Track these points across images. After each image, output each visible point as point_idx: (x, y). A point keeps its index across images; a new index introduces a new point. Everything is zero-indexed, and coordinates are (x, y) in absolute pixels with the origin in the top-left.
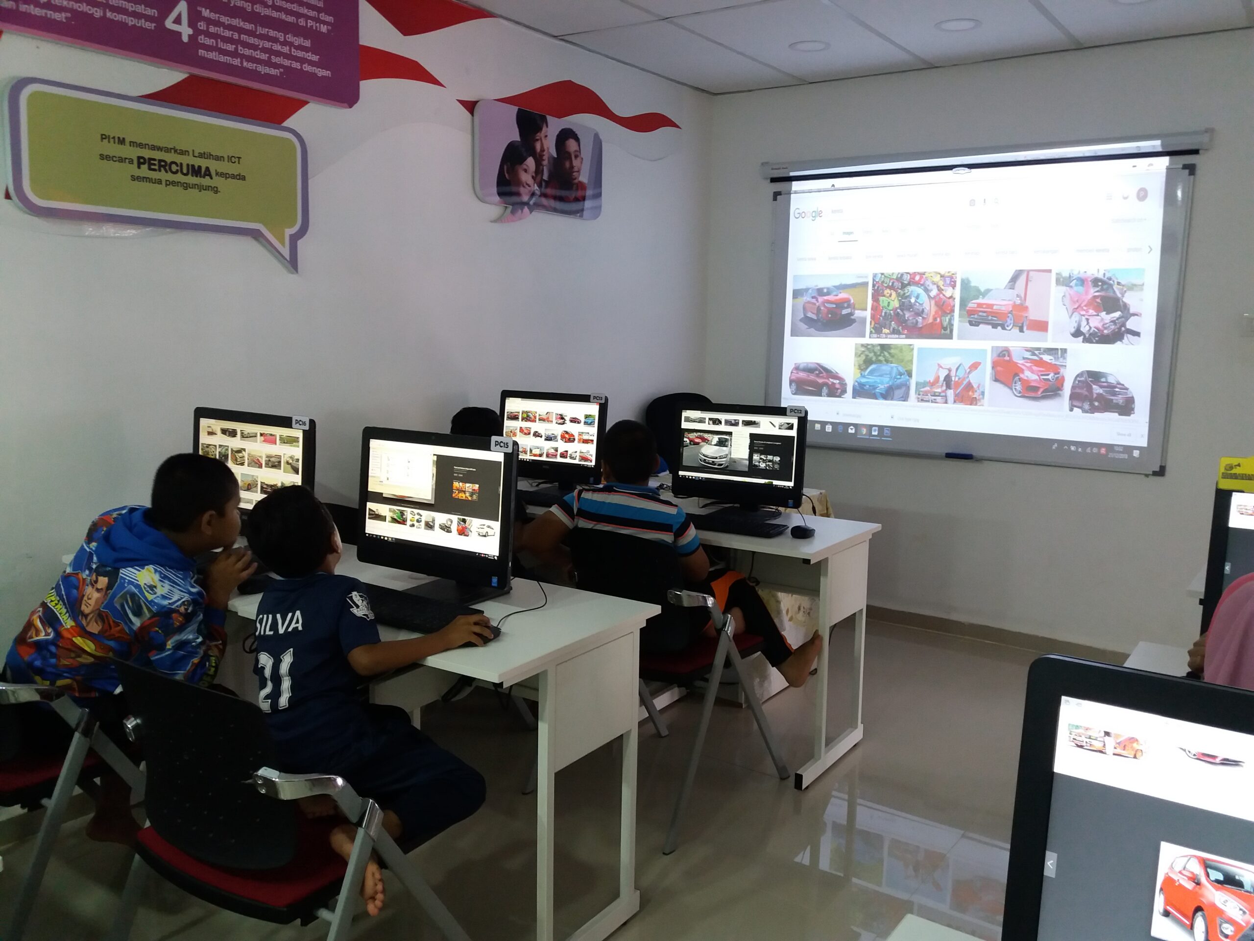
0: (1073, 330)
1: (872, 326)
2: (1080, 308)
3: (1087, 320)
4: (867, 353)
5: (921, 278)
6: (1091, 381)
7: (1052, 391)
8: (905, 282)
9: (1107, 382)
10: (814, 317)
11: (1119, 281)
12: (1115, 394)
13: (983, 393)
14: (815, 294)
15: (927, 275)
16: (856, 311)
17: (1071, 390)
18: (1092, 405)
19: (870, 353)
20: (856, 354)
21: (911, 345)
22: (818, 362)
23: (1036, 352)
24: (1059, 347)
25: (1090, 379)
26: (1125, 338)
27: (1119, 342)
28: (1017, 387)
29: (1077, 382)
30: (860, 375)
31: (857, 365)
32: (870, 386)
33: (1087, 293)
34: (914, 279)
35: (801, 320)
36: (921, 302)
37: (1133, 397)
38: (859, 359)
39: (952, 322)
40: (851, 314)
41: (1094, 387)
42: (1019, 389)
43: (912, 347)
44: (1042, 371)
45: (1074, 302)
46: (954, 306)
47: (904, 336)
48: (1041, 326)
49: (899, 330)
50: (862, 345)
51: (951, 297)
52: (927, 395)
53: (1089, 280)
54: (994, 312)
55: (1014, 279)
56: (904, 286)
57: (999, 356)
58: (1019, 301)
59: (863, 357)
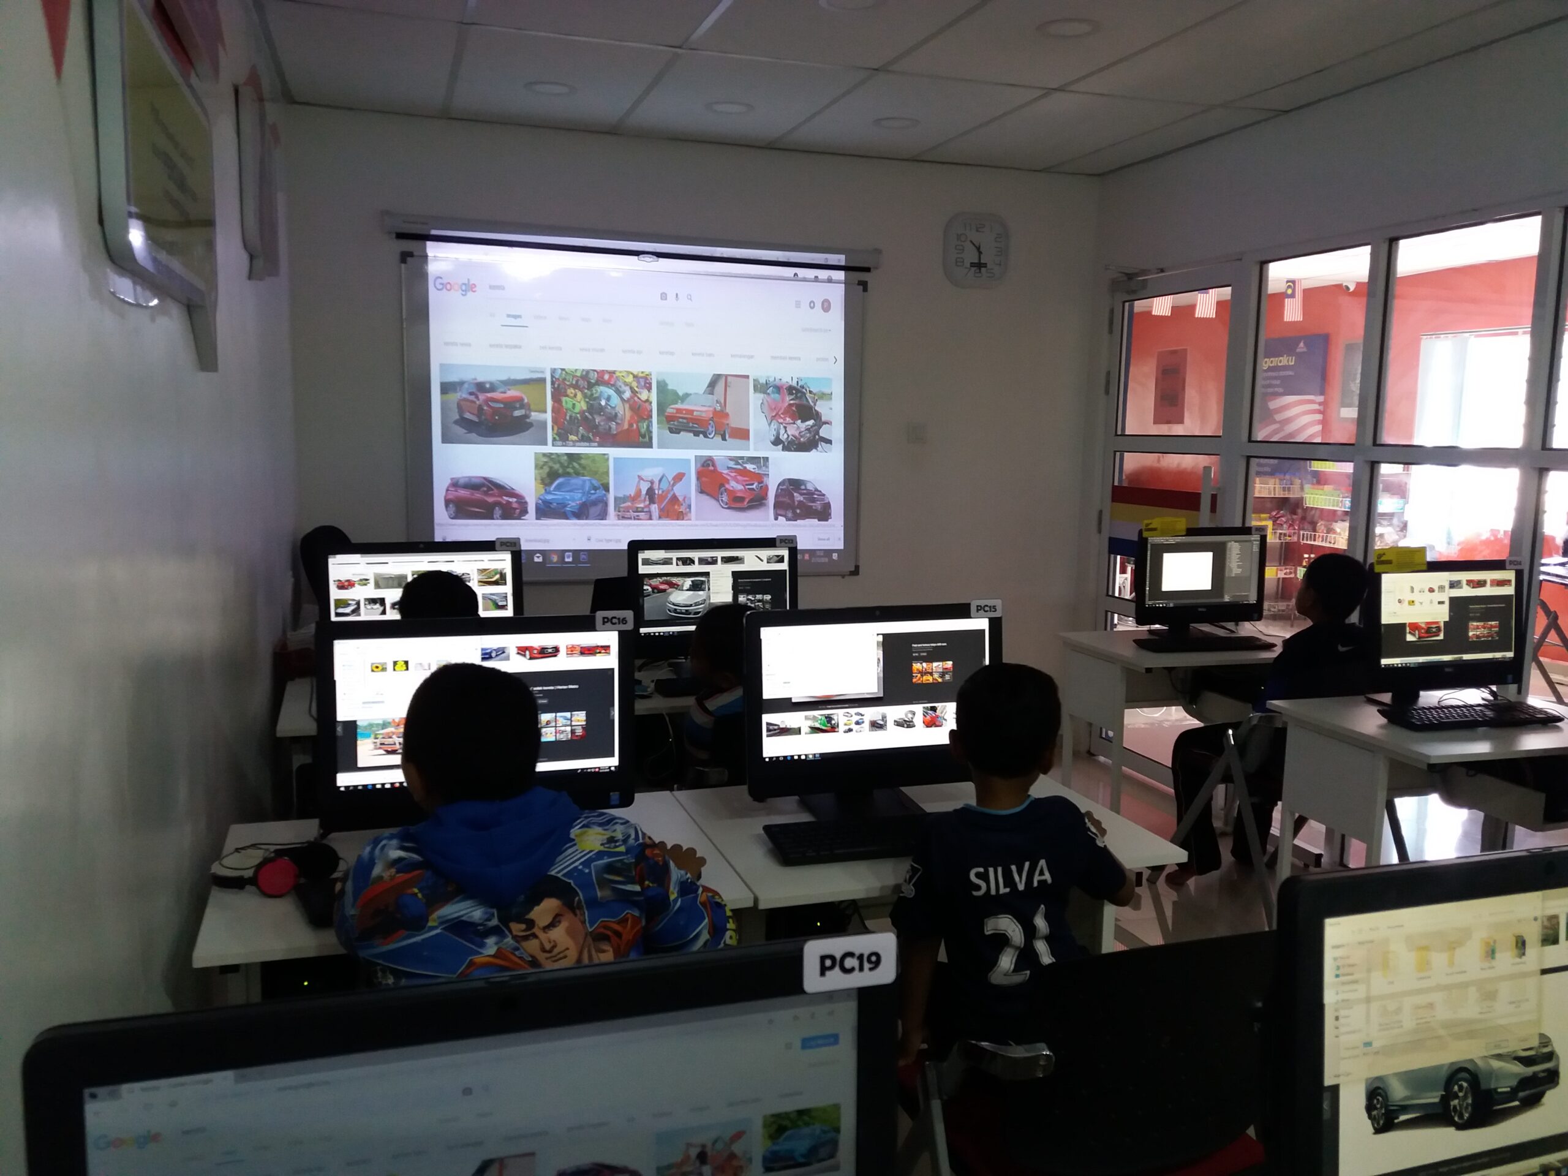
0: (773, 438)
1: (555, 431)
2: (778, 416)
3: (785, 428)
4: (551, 464)
5: (611, 377)
6: (792, 489)
7: (756, 501)
8: (592, 381)
9: (806, 489)
10: (475, 419)
11: (811, 390)
12: (814, 500)
13: (689, 507)
14: (474, 390)
15: (618, 374)
16: (533, 414)
17: (775, 499)
18: (794, 512)
19: (555, 463)
20: (536, 466)
21: (604, 454)
22: (484, 476)
23: (740, 461)
24: (761, 456)
25: (791, 487)
26: (820, 446)
27: (814, 450)
28: (723, 499)
29: (780, 491)
30: (544, 491)
31: (539, 478)
32: (558, 504)
33: (783, 400)
34: (603, 378)
35: (456, 422)
36: (613, 406)
37: (829, 503)
38: (541, 471)
39: (651, 428)
40: (527, 416)
41: (795, 494)
42: (726, 501)
43: (606, 456)
44: (747, 481)
45: (772, 410)
46: (651, 411)
47: (596, 444)
48: (743, 434)
49: (590, 437)
50: (544, 455)
51: (647, 401)
52: (629, 512)
53: (785, 387)
54: (695, 419)
55: (712, 385)
56: (591, 386)
57: (703, 466)
58: (719, 408)
59: (546, 469)
